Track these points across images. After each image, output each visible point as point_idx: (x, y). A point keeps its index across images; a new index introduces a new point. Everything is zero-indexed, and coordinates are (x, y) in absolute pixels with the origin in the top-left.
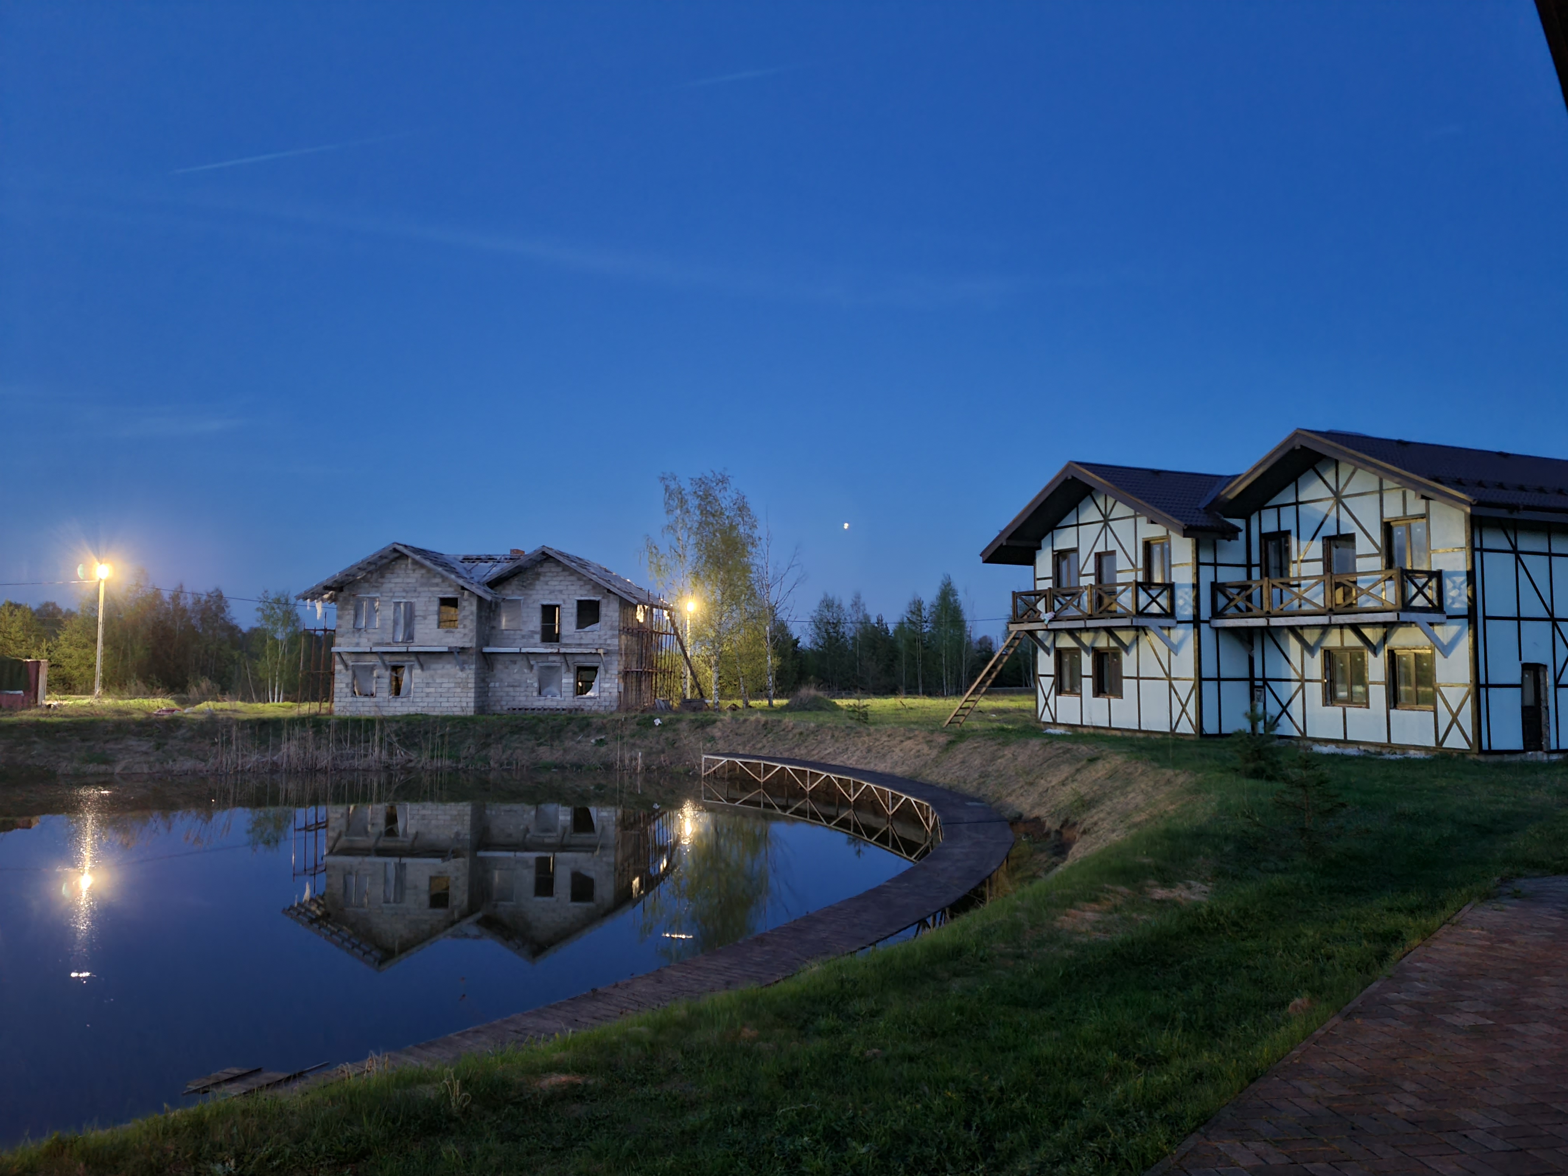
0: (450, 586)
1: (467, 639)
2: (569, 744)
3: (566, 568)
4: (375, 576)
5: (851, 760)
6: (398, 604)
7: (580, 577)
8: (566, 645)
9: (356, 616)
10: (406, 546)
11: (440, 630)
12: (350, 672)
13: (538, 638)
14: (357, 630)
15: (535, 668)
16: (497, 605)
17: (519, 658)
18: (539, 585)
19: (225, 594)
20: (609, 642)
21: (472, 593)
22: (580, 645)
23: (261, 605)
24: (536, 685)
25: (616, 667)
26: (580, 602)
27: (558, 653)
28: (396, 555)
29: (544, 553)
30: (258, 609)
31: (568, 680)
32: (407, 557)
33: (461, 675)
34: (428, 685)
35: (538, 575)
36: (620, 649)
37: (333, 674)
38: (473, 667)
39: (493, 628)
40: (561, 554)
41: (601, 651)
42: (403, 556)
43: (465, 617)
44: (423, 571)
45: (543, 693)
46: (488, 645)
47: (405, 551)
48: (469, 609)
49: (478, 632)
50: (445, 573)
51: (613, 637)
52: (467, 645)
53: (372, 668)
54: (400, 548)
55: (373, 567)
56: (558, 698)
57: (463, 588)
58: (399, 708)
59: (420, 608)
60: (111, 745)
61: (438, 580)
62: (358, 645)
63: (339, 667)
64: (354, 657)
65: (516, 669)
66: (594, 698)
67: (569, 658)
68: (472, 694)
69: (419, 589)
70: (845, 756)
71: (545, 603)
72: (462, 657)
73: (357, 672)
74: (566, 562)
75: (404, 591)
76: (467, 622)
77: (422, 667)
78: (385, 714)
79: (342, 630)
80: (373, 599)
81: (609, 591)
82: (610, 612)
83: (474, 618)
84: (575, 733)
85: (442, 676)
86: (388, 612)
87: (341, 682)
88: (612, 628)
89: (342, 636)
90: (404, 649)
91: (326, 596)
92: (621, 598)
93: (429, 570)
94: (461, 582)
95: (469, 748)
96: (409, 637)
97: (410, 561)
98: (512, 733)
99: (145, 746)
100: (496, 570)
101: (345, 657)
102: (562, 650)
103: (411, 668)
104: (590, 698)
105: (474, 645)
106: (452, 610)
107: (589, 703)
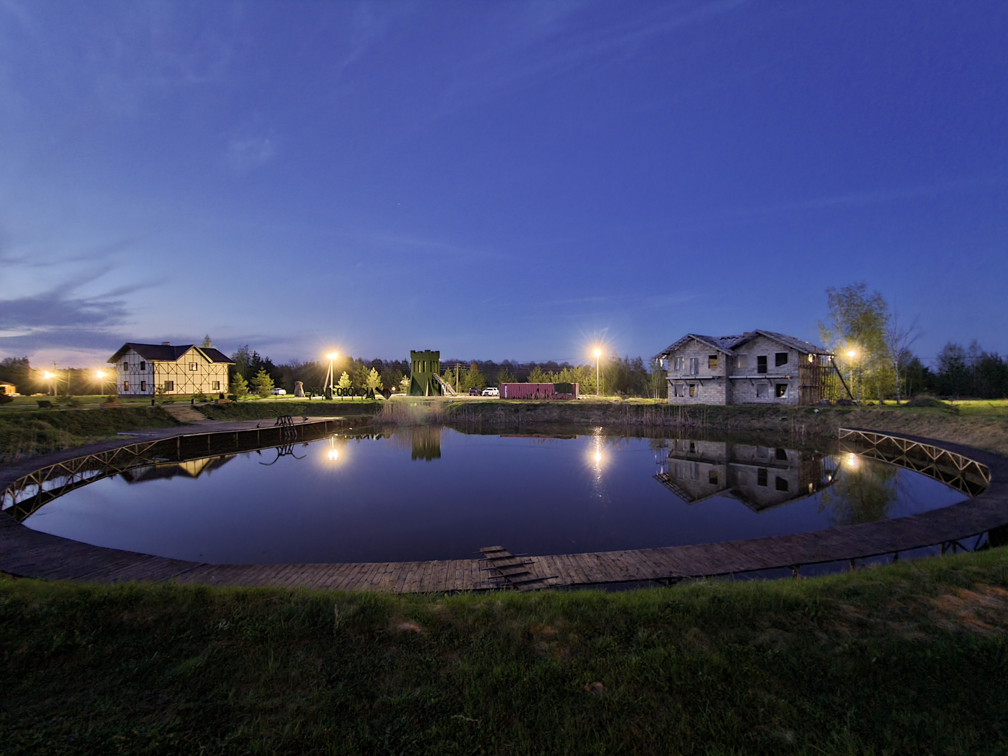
0: (713, 350)
1: (722, 372)
2: (767, 419)
3: (769, 339)
4: (682, 348)
5: (941, 436)
6: (691, 359)
7: (777, 343)
8: (771, 374)
9: (675, 365)
10: (693, 335)
11: (710, 369)
12: (674, 387)
13: (756, 371)
14: (676, 370)
15: (755, 385)
16: (736, 357)
17: (747, 381)
18: (755, 347)
19: (642, 359)
20: (793, 372)
21: (723, 353)
22: (778, 374)
23: (650, 362)
24: (756, 392)
25: (797, 383)
26: (777, 354)
27: (766, 378)
28: (689, 339)
29: (757, 333)
30: (649, 364)
31: (772, 390)
32: (694, 339)
33: (719, 388)
34: (705, 392)
35: (755, 343)
36: (799, 376)
37: (667, 388)
38: (725, 385)
39: (735, 367)
40: (766, 332)
41: (788, 377)
42: (693, 339)
43: (720, 363)
44: (702, 345)
45: (759, 395)
46: (732, 375)
47: (693, 337)
48: (722, 359)
49: (726, 370)
50: (710, 345)
51: (795, 370)
52: (721, 375)
53: (682, 385)
54: (691, 336)
55: (681, 345)
56: (767, 398)
57: (718, 351)
58: (693, 402)
59: (701, 360)
60: (590, 413)
61: (708, 348)
62: (676, 376)
63: (669, 385)
64: (675, 381)
65: (745, 385)
66: (786, 398)
67: (771, 380)
68: (724, 396)
69: (700, 352)
70: (937, 434)
71: (759, 355)
72: (720, 381)
73: (677, 387)
74: (769, 336)
75: (694, 353)
76: (721, 366)
77: (702, 385)
78: (688, 404)
79: (670, 370)
80: (682, 358)
81: (791, 348)
82: (793, 358)
83: (725, 363)
84: (772, 415)
85: (711, 389)
86: (688, 363)
87: (671, 391)
88: (795, 366)
89: (670, 373)
90: (694, 378)
91: (664, 357)
92: (799, 352)
93: (704, 344)
94: (717, 348)
95: (720, 419)
96: (697, 373)
97: (695, 341)
98: (740, 414)
99: (600, 413)
100: (735, 342)
101: (671, 381)
102: (768, 377)
103: (698, 385)
104: (783, 399)
105: (725, 375)
106: (714, 360)
107: (782, 401)
